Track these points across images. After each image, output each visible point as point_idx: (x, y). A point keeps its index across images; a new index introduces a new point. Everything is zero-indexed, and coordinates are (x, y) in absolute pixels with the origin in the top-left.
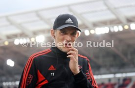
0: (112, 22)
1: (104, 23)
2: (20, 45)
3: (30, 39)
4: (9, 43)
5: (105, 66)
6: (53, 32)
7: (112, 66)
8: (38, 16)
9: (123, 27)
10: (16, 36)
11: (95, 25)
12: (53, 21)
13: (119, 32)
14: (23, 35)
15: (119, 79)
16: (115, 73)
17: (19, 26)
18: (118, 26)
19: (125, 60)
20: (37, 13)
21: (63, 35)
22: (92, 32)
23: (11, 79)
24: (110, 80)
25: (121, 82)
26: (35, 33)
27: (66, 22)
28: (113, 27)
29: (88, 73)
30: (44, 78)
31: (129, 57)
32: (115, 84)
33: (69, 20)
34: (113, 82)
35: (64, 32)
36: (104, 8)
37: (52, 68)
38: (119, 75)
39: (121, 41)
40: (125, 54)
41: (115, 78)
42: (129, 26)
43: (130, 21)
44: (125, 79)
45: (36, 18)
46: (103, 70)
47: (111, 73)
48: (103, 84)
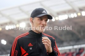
1: (64, 12)
2: (9, 30)
3: (16, 25)
4: (2, 29)
5: (66, 41)
7: (71, 41)
8: (21, 10)
9: (77, 14)
10: (6, 24)
11: (58, 14)
12: (31, 12)
13: (75, 18)
14: (11, 23)
15: (76, 49)
16: (73, 45)
19: (80, 36)
20: (20, 8)
22: (57, 19)
23: (4, 53)
24: (70, 50)
25: (78, 51)
26: (19, 22)
28: (70, 14)
30: (26, 52)
31: (82, 34)
32: (73, 53)
34: (72, 51)
36: (64, 2)
37: (30, 44)
38: (76, 47)
39: (76, 23)
40: (80, 32)
41: (73, 48)
42: (81, 14)
43: (81, 10)
44: (80, 49)
46: (65, 44)
47: (70, 45)
48: (65, 53)
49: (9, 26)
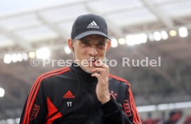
0: (152, 27)
1: (139, 28)
3: (28, 53)
6: (71, 43)
7: (152, 93)
8: (40, 18)
9: (168, 33)
10: (6, 50)
11: (126, 31)
13: (162, 41)
14: (16, 48)
15: (163, 113)
16: (157, 104)
17: (10, 34)
18: (160, 32)
19: (173, 84)
20: (38, 15)
21: (84, 47)
22: (122, 41)
24: (149, 114)
25: (167, 117)
26: (35, 46)
27: (88, 27)
28: (153, 33)
29: (128, 104)
31: (178, 78)
32: (157, 121)
33: (93, 24)
34: (154, 117)
35: (86, 42)
36: (139, 4)
38: (163, 107)
40: (173, 74)
41: (157, 111)
42: (178, 32)
45: (37, 23)
47: (151, 104)
49: (11, 54)
